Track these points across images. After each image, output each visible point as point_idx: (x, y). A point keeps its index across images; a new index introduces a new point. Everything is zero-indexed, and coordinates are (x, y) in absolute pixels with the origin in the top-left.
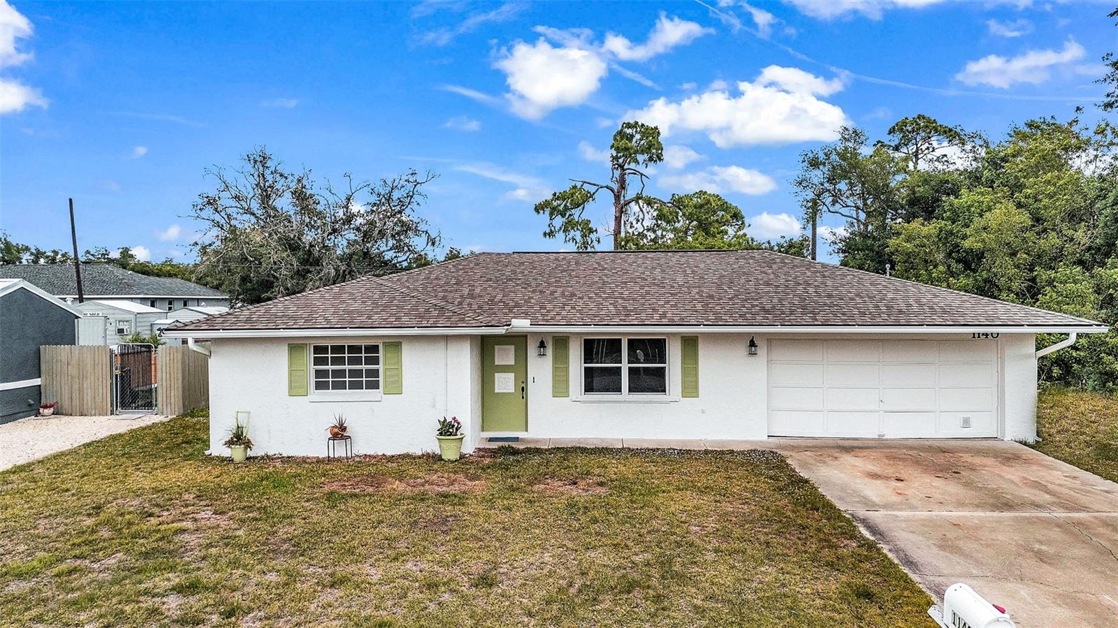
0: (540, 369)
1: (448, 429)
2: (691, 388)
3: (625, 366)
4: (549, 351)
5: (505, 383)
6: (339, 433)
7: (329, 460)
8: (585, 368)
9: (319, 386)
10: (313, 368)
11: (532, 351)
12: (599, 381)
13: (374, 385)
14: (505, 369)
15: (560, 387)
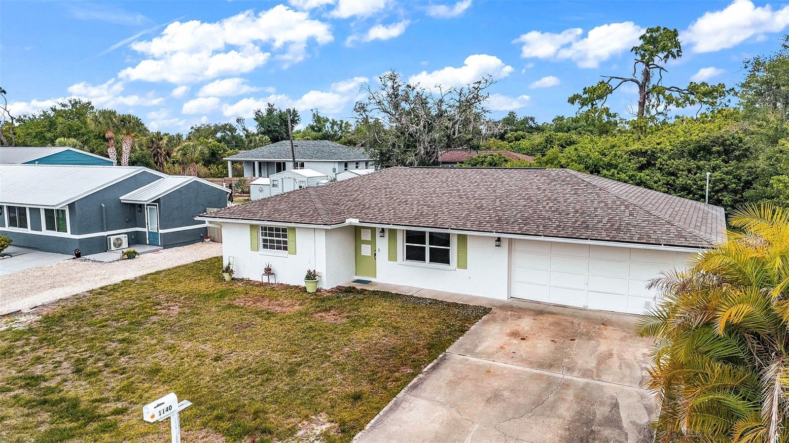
0: (382, 244)
1: (311, 276)
2: (462, 264)
3: (427, 247)
4: (387, 234)
5: (366, 250)
6: (268, 271)
7: (261, 284)
8: (406, 245)
9: (265, 247)
10: (261, 238)
11: (378, 234)
12: (414, 254)
13: (285, 249)
14: (366, 242)
15: (392, 257)
